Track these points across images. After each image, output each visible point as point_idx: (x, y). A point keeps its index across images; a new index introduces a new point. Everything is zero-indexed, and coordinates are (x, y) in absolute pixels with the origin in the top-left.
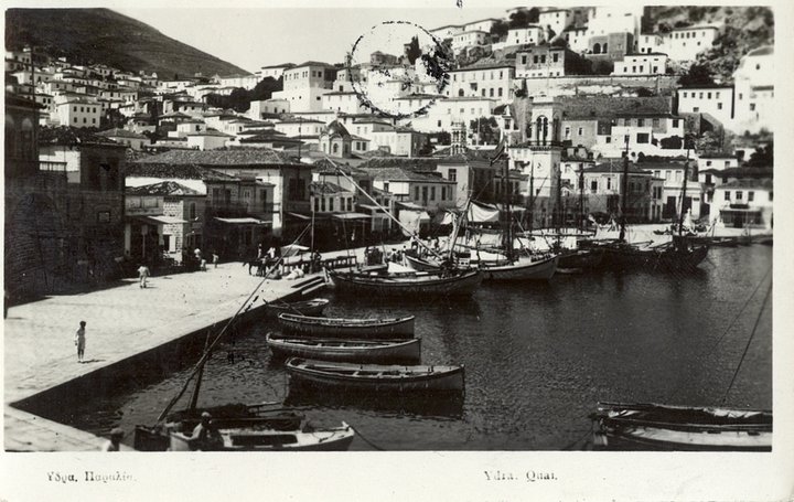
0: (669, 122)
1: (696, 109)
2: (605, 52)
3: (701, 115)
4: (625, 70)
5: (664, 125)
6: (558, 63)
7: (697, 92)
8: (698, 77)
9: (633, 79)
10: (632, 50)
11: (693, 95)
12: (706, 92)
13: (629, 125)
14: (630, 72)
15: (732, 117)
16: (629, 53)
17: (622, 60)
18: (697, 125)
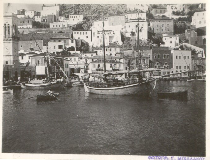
0: (70, 41)
1: (79, 38)
2: (47, 21)
3: (81, 40)
4: (54, 26)
5: (68, 42)
6: (29, 23)
7: (79, 32)
8: (79, 27)
9: (57, 29)
10: (56, 20)
11: (78, 33)
12: (82, 32)
13: (55, 42)
14: (55, 27)
15: (92, 41)
16: (55, 21)
17: (53, 23)
18: (80, 44)
